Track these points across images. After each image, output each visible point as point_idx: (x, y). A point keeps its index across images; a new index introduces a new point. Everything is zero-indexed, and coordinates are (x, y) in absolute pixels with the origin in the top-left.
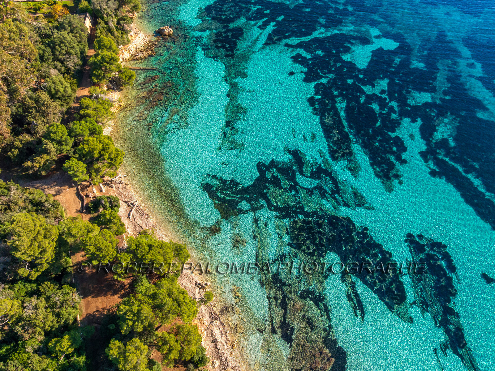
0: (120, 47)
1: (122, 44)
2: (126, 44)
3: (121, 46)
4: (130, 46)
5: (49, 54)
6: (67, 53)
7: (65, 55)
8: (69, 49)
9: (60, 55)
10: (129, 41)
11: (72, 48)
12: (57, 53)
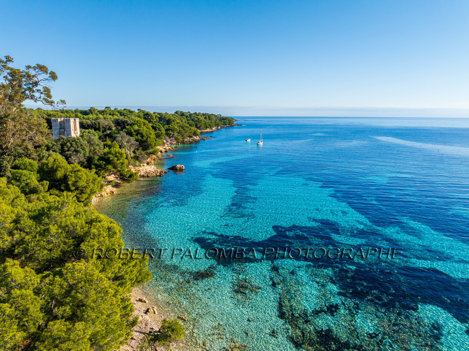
0: (130, 166)
1: (133, 165)
2: (137, 166)
3: (132, 166)
4: (140, 168)
5: (58, 147)
6: (76, 151)
7: (73, 152)
8: (79, 149)
9: (68, 151)
10: (140, 166)
11: (83, 150)
12: (66, 149)
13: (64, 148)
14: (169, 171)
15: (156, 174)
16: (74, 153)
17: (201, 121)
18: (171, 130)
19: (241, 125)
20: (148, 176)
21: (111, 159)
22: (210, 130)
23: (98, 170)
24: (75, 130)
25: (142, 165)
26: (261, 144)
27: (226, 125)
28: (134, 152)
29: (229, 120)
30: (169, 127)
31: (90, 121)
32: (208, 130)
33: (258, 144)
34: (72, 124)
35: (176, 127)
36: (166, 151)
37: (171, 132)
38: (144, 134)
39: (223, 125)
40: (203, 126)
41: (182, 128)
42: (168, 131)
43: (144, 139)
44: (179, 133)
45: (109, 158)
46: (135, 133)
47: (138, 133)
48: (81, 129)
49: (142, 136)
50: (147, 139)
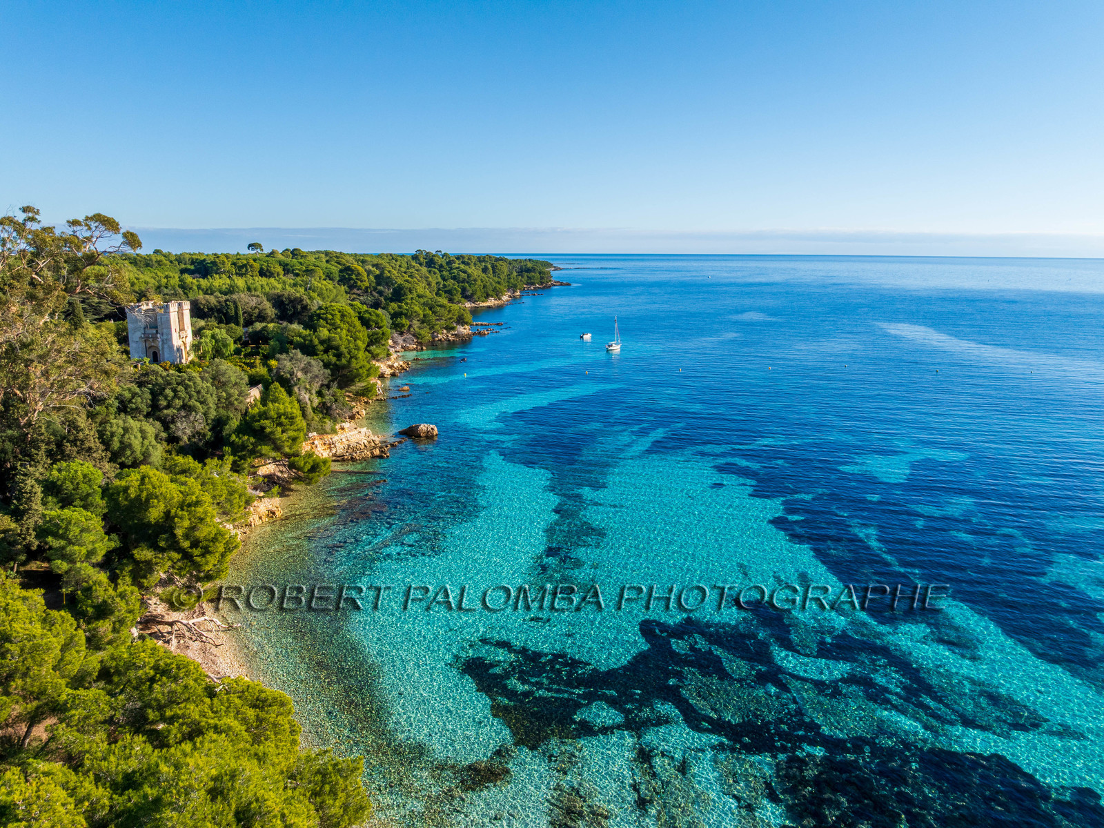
0: (310, 435)
1: (317, 430)
2: (327, 433)
3: (315, 434)
4: (335, 438)
5: (143, 401)
6: (184, 407)
7: (179, 410)
8: (193, 402)
9: (168, 407)
10: (334, 431)
11: (201, 403)
12: (163, 403)
13: (158, 400)
14: (400, 442)
15: (372, 453)
16: (183, 413)
17: (475, 280)
18: (406, 315)
19: (569, 285)
20: (353, 459)
21: (268, 430)
22: (496, 302)
23: (239, 457)
24: (182, 329)
25: (338, 427)
26: (616, 348)
27: (533, 284)
28: (320, 394)
29: (540, 273)
30: (400, 307)
31: (216, 297)
32: (491, 302)
33: (608, 350)
34: (174, 316)
35: (417, 308)
36: (393, 375)
37: (404, 321)
38: (343, 349)
39: (528, 284)
40: (479, 293)
41: (430, 309)
42: (397, 318)
43: (344, 361)
44: (423, 322)
45: (263, 428)
46: (321, 348)
47: (329, 346)
48: (195, 319)
49: (339, 356)
50: (349, 362)
